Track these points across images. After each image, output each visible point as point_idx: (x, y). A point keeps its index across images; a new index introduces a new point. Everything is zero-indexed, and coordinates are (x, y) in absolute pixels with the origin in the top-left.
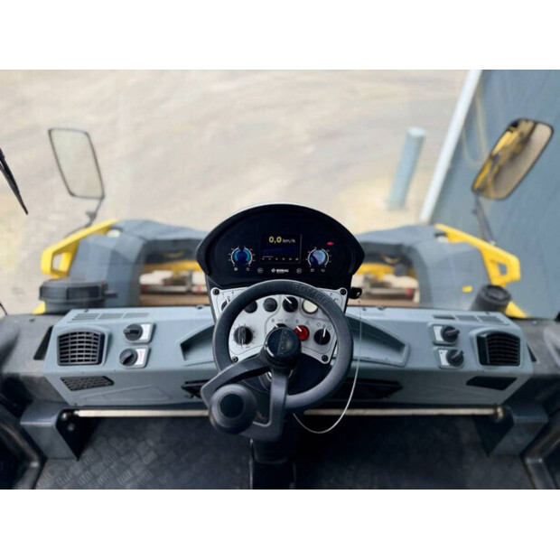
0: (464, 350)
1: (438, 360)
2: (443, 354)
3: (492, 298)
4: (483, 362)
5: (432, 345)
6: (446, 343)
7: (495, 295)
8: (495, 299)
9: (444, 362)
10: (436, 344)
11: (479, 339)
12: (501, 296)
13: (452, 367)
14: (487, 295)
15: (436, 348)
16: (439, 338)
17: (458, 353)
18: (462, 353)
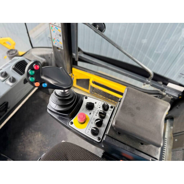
0: (12, 76)
1: (8, 85)
2: (8, 82)
3: (12, 54)
4: (21, 75)
5: (2, 82)
6: (6, 78)
7: (12, 53)
8: (13, 54)
9: (11, 84)
10: (3, 81)
11: (14, 69)
12: (14, 52)
13: (14, 83)
14: (10, 55)
15: (4, 82)
16: (2, 79)
17: (12, 78)
18: (12, 77)
